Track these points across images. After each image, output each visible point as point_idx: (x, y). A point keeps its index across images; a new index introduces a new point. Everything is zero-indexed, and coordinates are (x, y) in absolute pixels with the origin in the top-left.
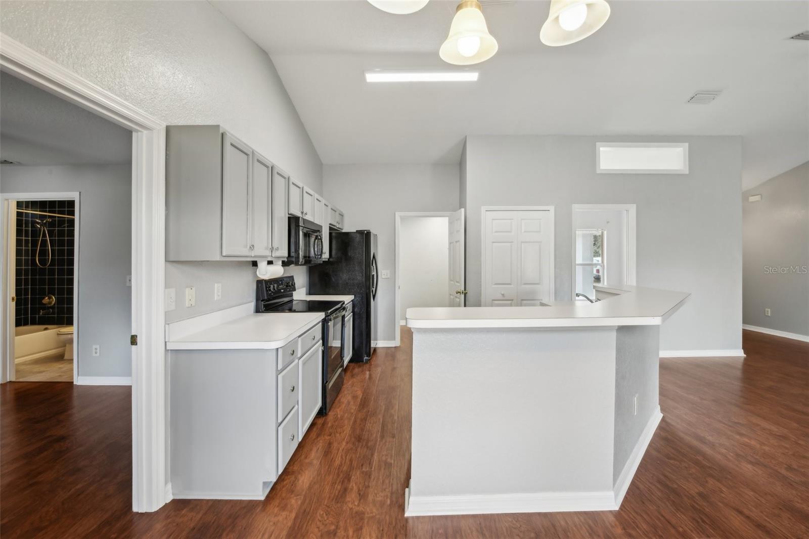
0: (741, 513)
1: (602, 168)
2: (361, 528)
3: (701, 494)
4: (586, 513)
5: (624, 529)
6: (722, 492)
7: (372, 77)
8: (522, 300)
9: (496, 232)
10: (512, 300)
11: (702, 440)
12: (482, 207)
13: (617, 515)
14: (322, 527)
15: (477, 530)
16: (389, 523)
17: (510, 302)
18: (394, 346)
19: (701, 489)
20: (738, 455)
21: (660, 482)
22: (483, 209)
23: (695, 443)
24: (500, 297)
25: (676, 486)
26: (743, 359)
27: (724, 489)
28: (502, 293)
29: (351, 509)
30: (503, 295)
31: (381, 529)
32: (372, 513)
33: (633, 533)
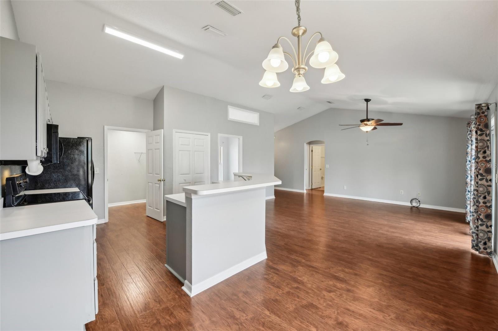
0: (296, 245)
1: (230, 118)
2: (172, 313)
3: (285, 244)
4: (259, 263)
5: (272, 262)
6: (290, 241)
7: (109, 30)
8: (195, 182)
9: (181, 145)
10: (190, 183)
11: (277, 228)
12: (174, 130)
13: (267, 259)
14: (148, 325)
15: (227, 286)
16: (186, 304)
17: (189, 184)
18: (104, 223)
19: (284, 243)
20: (288, 230)
21: (273, 244)
22: (174, 131)
23: (276, 230)
24: (184, 182)
25: (278, 244)
26: (274, 199)
27: (290, 240)
28: (185, 179)
29: (158, 309)
30: (185, 180)
31: (183, 308)
32: (172, 305)
33: (275, 262)
